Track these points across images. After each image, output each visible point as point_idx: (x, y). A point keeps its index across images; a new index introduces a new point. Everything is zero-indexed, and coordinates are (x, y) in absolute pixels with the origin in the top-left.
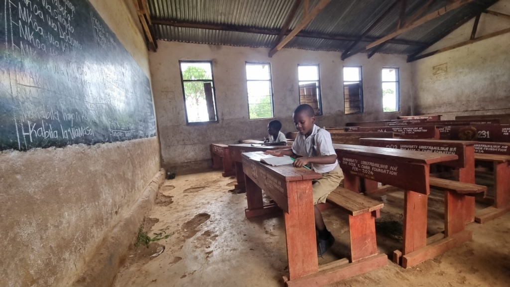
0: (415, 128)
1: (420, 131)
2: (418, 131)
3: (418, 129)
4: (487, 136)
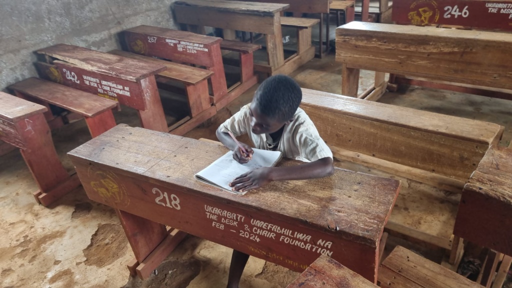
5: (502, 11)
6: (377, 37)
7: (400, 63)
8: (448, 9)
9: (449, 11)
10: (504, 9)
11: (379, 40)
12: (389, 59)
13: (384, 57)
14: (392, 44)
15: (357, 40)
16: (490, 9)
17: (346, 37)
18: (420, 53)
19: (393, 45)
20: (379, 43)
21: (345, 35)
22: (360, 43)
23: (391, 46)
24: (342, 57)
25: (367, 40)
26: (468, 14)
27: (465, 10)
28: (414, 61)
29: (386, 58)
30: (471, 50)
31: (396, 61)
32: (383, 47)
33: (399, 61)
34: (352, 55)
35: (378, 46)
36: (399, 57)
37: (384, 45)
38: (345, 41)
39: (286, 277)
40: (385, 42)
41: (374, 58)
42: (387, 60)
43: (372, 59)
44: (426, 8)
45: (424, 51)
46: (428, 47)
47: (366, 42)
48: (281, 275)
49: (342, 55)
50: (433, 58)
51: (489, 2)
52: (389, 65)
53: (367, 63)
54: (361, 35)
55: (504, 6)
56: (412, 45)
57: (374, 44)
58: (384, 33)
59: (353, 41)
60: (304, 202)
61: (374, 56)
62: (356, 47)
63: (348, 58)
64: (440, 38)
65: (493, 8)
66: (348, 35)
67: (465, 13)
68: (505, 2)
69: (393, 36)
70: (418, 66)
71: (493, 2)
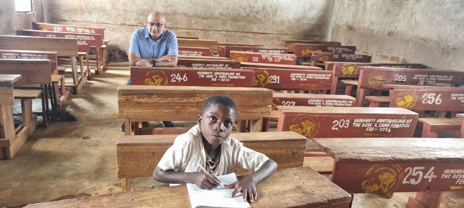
0: (231, 74)
1: (237, 78)
2: (235, 77)
3: (235, 75)
4: (277, 81)
5: (207, 77)
6: (157, 94)
7: (177, 112)
8: (174, 76)
9: (175, 77)
10: (208, 75)
11: (159, 97)
13: (164, 109)
15: (139, 98)
16: (200, 75)
17: (129, 96)
18: (191, 102)
19: (170, 99)
20: (159, 99)
21: (128, 95)
22: (142, 100)
23: (169, 100)
24: (125, 114)
25: (148, 97)
26: (187, 79)
27: (184, 77)
28: (187, 110)
31: (173, 111)
32: (162, 101)
33: (176, 111)
34: (135, 111)
35: (158, 101)
36: (176, 107)
37: (163, 100)
38: (127, 100)
40: (164, 98)
41: (154, 111)
42: (166, 111)
43: (153, 112)
44: (158, 76)
45: (193, 101)
46: (196, 98)
47: (147, 98)
49: (125, 112)
50: (200, 106)
51: (199, 71)
52: (168, 115)
53: (149, 116)
54: (143, 94)
55: (208, 73)
56: (185, 97)
57: (155, 99)
58: (162, 90)
59: (136, 99)
60: (289, 195)
61: (155, 109)
62: (139, 104)
63: (131, 114)
64: (203, 91)
65: (201, 75)
66: (130, 95)
67: (185, 78)
68: (208, 71)
69: (170, 92)
70: (190, 113)
71: (201, 71)
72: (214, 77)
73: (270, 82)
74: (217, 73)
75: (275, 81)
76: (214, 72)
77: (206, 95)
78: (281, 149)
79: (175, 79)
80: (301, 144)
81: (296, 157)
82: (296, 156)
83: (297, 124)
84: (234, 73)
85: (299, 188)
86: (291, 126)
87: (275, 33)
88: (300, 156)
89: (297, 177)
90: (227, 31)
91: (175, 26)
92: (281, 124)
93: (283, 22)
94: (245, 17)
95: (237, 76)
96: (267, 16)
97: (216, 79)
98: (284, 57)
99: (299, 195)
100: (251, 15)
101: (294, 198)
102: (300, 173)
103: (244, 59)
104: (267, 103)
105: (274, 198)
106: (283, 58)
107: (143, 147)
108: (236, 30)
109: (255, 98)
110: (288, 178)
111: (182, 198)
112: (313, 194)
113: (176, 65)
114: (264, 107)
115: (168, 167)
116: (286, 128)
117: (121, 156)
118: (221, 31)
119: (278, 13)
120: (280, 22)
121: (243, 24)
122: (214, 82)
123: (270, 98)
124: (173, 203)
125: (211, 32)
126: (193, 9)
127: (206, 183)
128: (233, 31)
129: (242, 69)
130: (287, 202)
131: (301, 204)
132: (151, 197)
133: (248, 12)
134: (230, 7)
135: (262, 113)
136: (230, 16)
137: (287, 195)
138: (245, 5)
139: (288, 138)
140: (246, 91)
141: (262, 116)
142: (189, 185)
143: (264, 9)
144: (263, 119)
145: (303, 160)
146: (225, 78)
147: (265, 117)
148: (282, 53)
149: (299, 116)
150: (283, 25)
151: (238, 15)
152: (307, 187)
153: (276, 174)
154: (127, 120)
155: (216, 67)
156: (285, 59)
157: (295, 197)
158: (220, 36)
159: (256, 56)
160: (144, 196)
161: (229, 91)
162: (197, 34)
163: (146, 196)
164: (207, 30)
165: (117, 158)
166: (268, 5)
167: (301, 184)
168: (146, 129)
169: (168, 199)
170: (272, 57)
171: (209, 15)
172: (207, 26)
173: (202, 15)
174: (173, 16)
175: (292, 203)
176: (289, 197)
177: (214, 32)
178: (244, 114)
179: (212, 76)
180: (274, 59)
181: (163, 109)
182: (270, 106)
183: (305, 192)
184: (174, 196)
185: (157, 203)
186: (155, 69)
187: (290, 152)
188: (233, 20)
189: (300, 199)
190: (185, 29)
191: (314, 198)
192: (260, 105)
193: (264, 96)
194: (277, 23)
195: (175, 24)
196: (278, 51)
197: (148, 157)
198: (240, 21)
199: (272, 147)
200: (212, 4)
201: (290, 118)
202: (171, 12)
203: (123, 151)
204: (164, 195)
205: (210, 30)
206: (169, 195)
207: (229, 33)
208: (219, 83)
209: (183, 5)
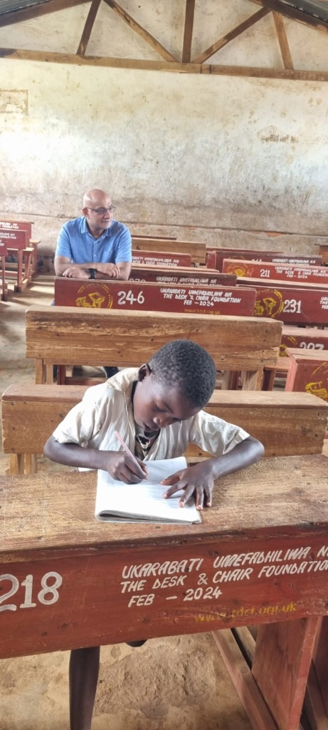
0: (216, 294)
1: (227, 300)
2: (223, 300)
3: (223, 296)
4: (297, 310)
5: (177, 297)
6: (87, 321)
7: (119, 352)
8: (122, 295)
9: (124, 297)
10: (178, 295)
11: (91, 326)
12: (103, 347)
13: (98, 345)
14: (107, 329)
15: (58, 326)
16: (165, 295)
17: (43, 323)
18: (142, 337)
19: (108, 331)
20: (90, 328)
21: (41, 320)
22: (63, 330)
23: (107, 331)
24: (35, 351)
25: (73, 325)
26: (143, 299)
27: (140, 296)
28: (136, 349)
29: (100, 347)
30: (197, 330)
31: (113, 350)
32: (96, 333)
33: (118, 350)
34: (52, 347)
35: (89, 332)
36: (117, 344)
37: (97, 331)
38: (40, 328)
39: (129, 691)
40: (98, 327)
42: (101, 349)
43: (81, 350)
44: (97, 294)
45: (147, 335)
46: (151, 331)
47: (72, 328)
48: (120, 693)
49: (36, 347)
50: (157, 343)
51: (163, 287)
52: (104, 356)
53: (73, 356)
54: (65, 320)
55: (178, 291)
56: (132, 328)
57: (83, 329)
58: (95, 315)
59: (53, 328)
60: (278, 504)
61: (83, 346)
62: (58, 335)
63: (46, 352)
64: (163, 319)
65: (168, 293)
66: (45, 320)
67: (141, 299)
68: (178, 288)
69: (108, 318)
70: (140, 354)
71: (167, 288)
72: (188, 298)
73: (284, 311)
74: (194, 292)
75: (293, 309)
76: (188, 289)
77: (167, 326)
78: (283, 421)
79: (124, 299)
80: (318, 415)
81: (309, 438)
82: (309, 435)
83: (319, 381)
84: (222, 293)
85: (299, 491)
86: (308, 383)
87: (304, 232)
88: (316, 435)
89: (298, 472)
90: (223, 229)
91: (141, 220)
92: (290, 381)
93: (318, 214)
94: (255, 205)
95: (226, 298)
96: (292, 204)
97: (191, 302)
98: (314, 271)
99: (296, 505)
100: (264, 203)
101: (285, 511)
102: (305, 465)
103: (246, 272)
104: (271, 344)
105: (249, 508)
106: (312, 273)
107: (44, 403)
108: (240, 227)
109: (251, 334)
110: (282, 472)
111: (85, 494)
112: (323, 506)
113: (127, 278)
114: (266, 351)
115: (68, 438)
116: (299, 387)
117: (9, 417)
118: (214, 228)
119: (311, 198)
120: (314, 213)
121: (251, 216)
122: (188, 307)
123: (277, 335)
124: (67, 502)
125: (198, 230)
126: (170, 192)
127: (124, 471)
128: (234, 229)
129: (237, 287)
130: (272, 516)
131: (295, 522)
132: (32, 488)
133: (260, 197)
134: (230, 189)
135: (262, 361)
136: (230, 203)
137: (273, 504)
138: (255, 185)
139: (295, 403)
140: (235, 322)
141: (262, 365)
142: (100, 472)
143: (286, 192)
144: (264, 370)
145: (323, 444)
146: (207, 301)
147: (267, 368)
148: (311, 264)
149: (323, 367)
150: (318, 218)
151: (242, 202)
152: (313, 493)
153: (261, 465)
154: (39, 360)
155: (195, 283)
156: (316, 275)
157: (287, 508)
158: (213, 237)
159: (266, 267)
160: (21, 485)
161: (207, 321)
162: (175, 232)
163: (25, 485)
164: (191, 226)
165: (3, 420)
166: (294, 185)
167: (303, 485)
168: (77, 378)
169: (59, 493)
170: (293, 270)
171: (195, 202)
172: (191, 220)
173: (184, 202)
174: (138, 204)
175: (280, 519)
176: (276, 508)
177: (203, 229)
178: (230, 361)
179: (185, 297)
180: (296, 273)
181: (96, 345)
182: (277, 349)
183: (307, 501)
184: (71, 490)
185: (39, 500)
186: (93, 283)
187: (298, 427)
188: (235, 211)
189: (297, 514)
190: (157, 224)
191: (323, 513)
192: (259, 347)
193: (267, 331)
194: (309, 216)
195: (142, 215)
196: (305, 261)
197: (52, 421)
198: (246, 212)
199: (267, 418)
200: (202, 185)
201: (306, 370)
202: (136, 197)
203: (12, 408)
204: (55, 486)
205: (197, 227)
206: (62, 486)
207: (228, 231)
208: (196, 308)
209: (154, 185)
